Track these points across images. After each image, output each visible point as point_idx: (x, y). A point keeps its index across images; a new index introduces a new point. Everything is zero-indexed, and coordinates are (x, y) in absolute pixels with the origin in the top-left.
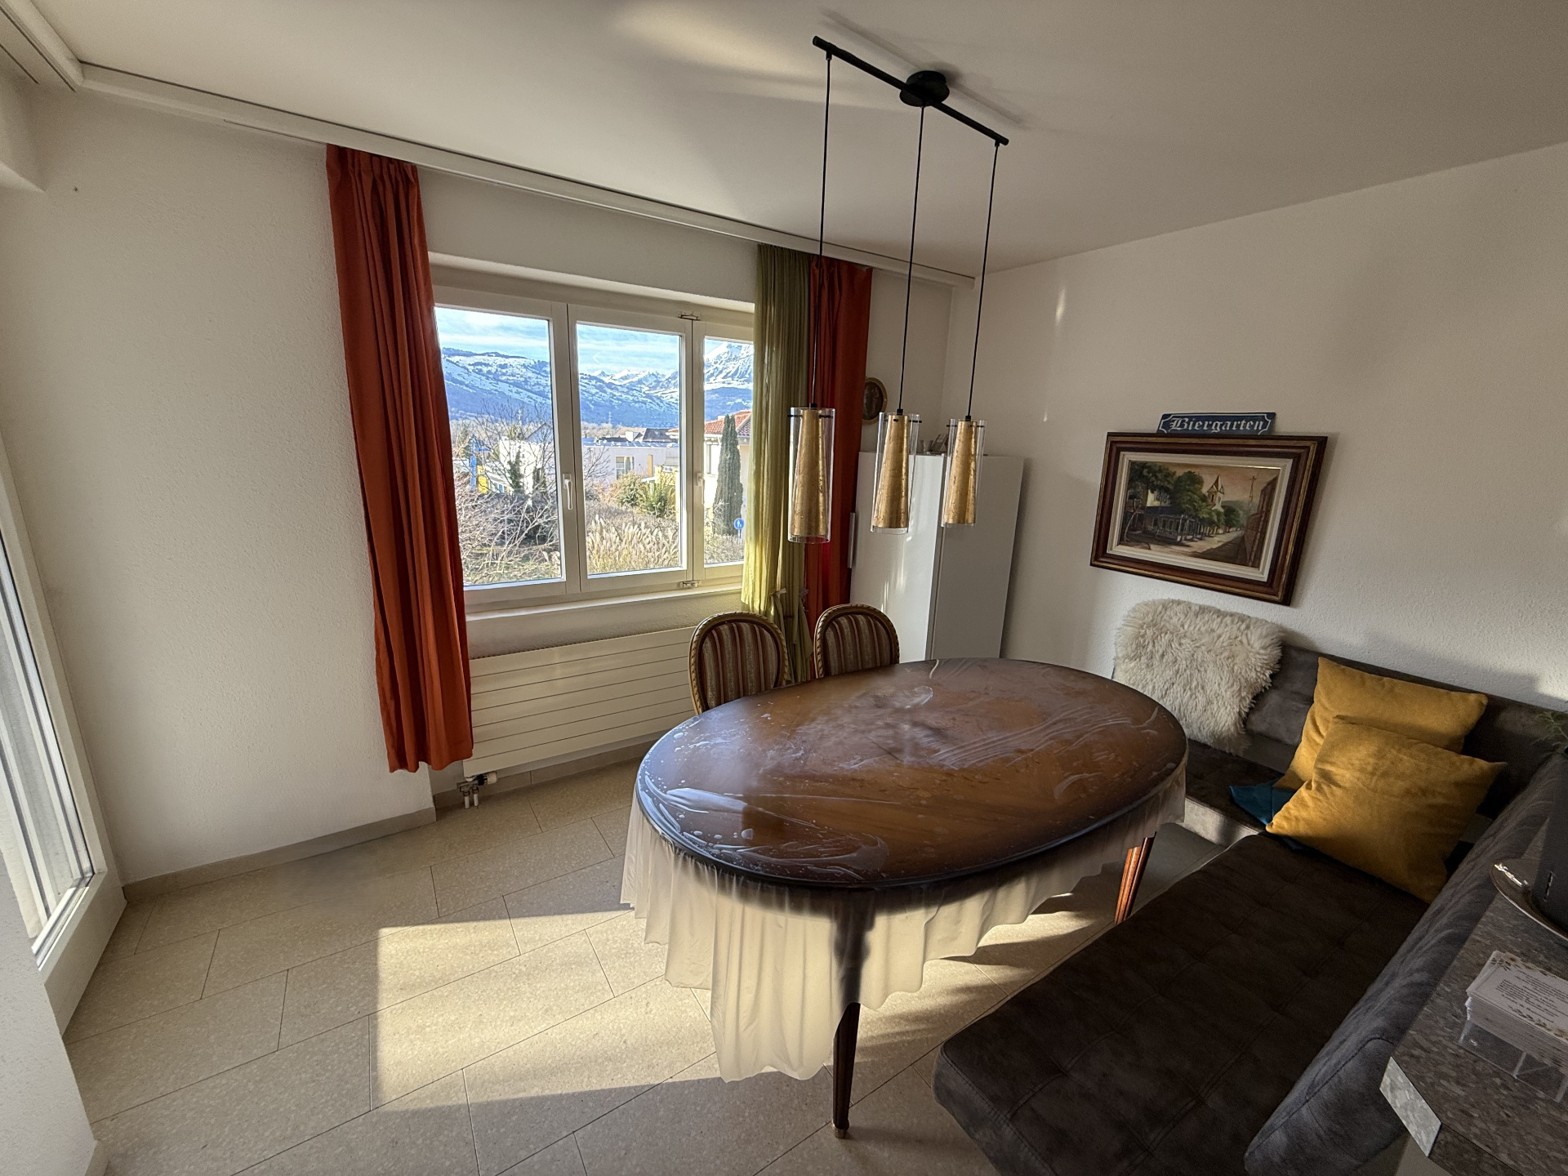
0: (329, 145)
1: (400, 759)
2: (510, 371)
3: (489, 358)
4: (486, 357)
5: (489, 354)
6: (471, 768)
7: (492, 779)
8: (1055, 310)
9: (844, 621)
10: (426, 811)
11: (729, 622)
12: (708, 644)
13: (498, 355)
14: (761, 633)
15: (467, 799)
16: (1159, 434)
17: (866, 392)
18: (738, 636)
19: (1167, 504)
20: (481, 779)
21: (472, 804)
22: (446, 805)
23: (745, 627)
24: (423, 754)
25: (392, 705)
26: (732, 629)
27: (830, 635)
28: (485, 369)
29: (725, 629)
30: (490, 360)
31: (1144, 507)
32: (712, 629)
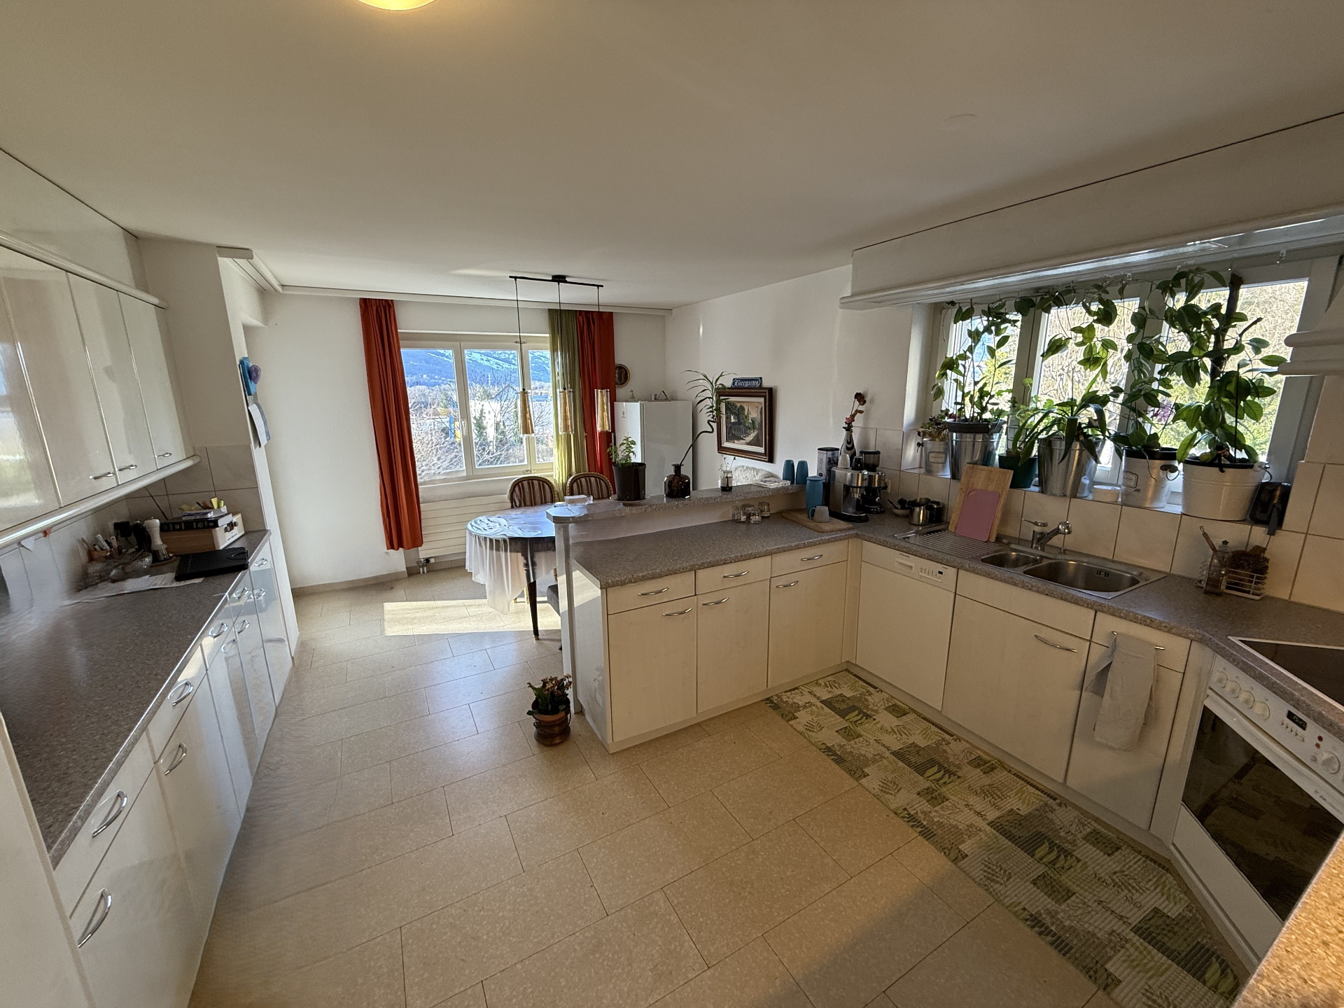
0: (361, 299)
1: (391, 546)
6: (423, 552)
7: (432, 561)
8: (699, 331)
9: (583, 480)
10: (403, 572)
11: (528, 480)
12: (517, 489)
14: (543, 486)
15: (421, 569)
16: (731, 388)
17: (617, 371)
18: (531, 486)
19: (737, 421)
20: (427, 560)
21: (424, 572)
22: (412, 572)
23: (536, 482)
24: (401, 545)
25: (387, 520)
26: (529, 484)
27: (575, 485)
29: (525, 483)
31: (731, 423)
32: (518, 483)
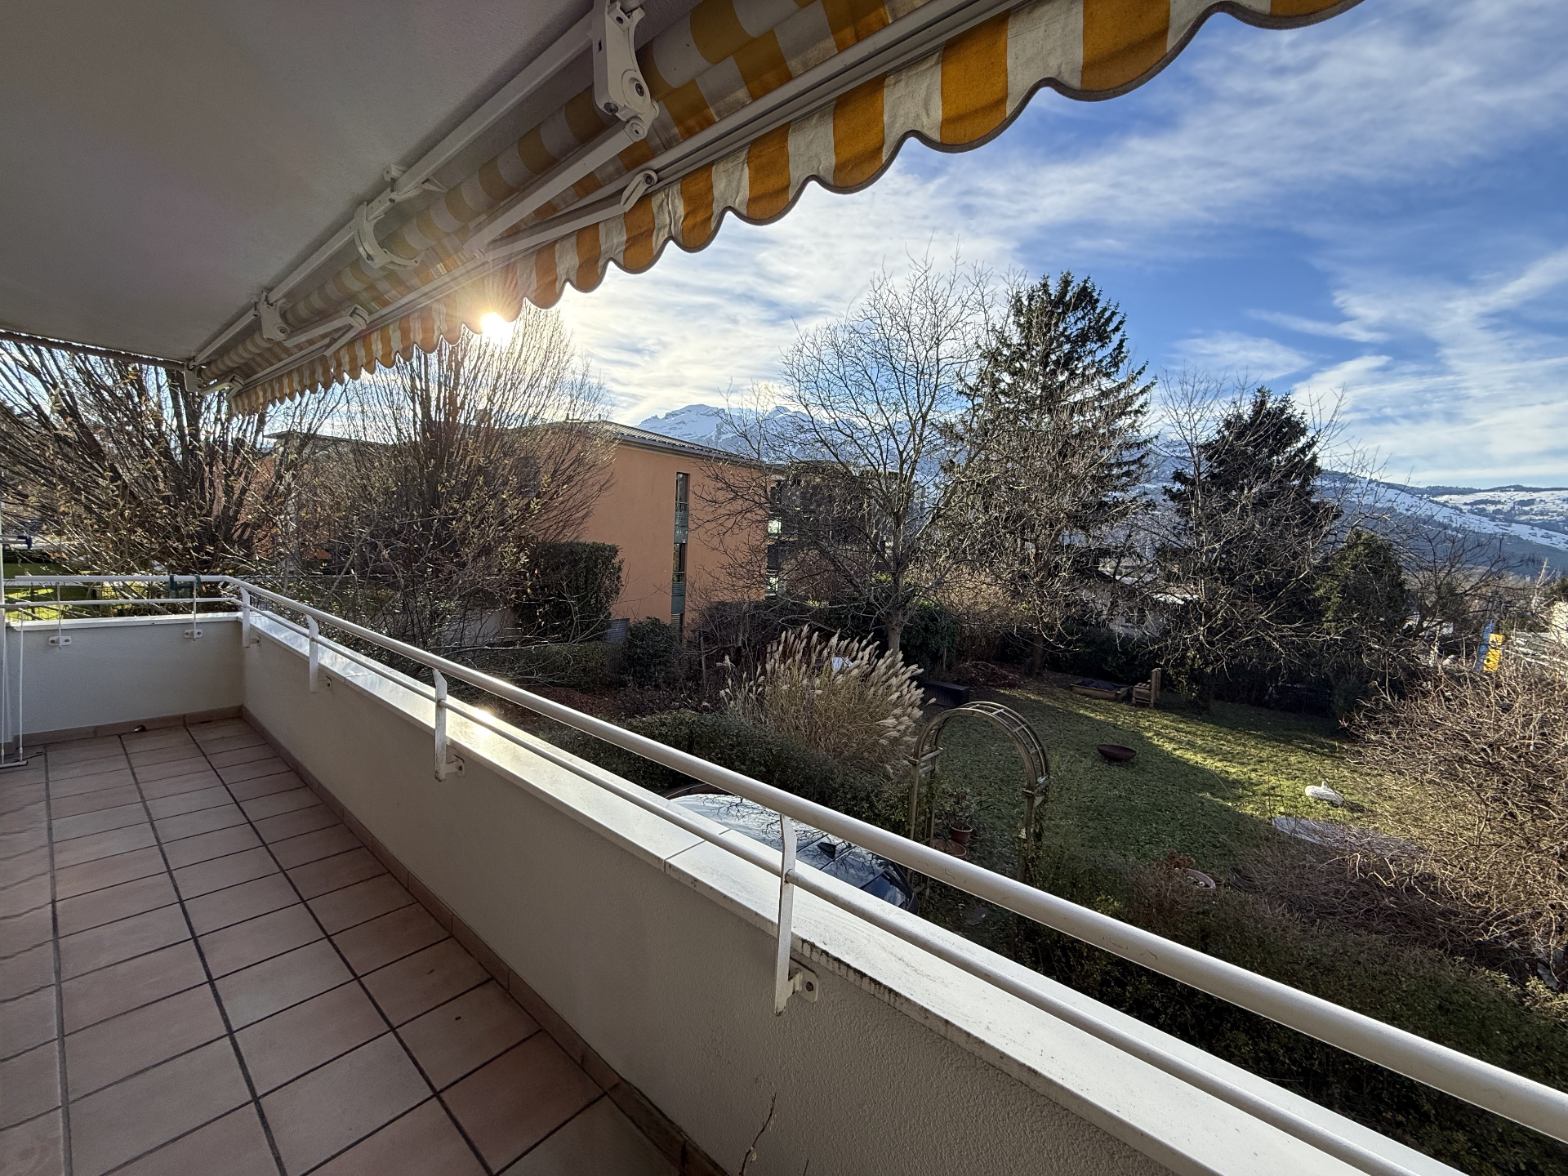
2: (1535, 508)
3: (1502, 494)
4: (1498, 493)
5: (1502, 489)
13: (1518, 488)
28: (1491, 508)
30: (1504, 496)
